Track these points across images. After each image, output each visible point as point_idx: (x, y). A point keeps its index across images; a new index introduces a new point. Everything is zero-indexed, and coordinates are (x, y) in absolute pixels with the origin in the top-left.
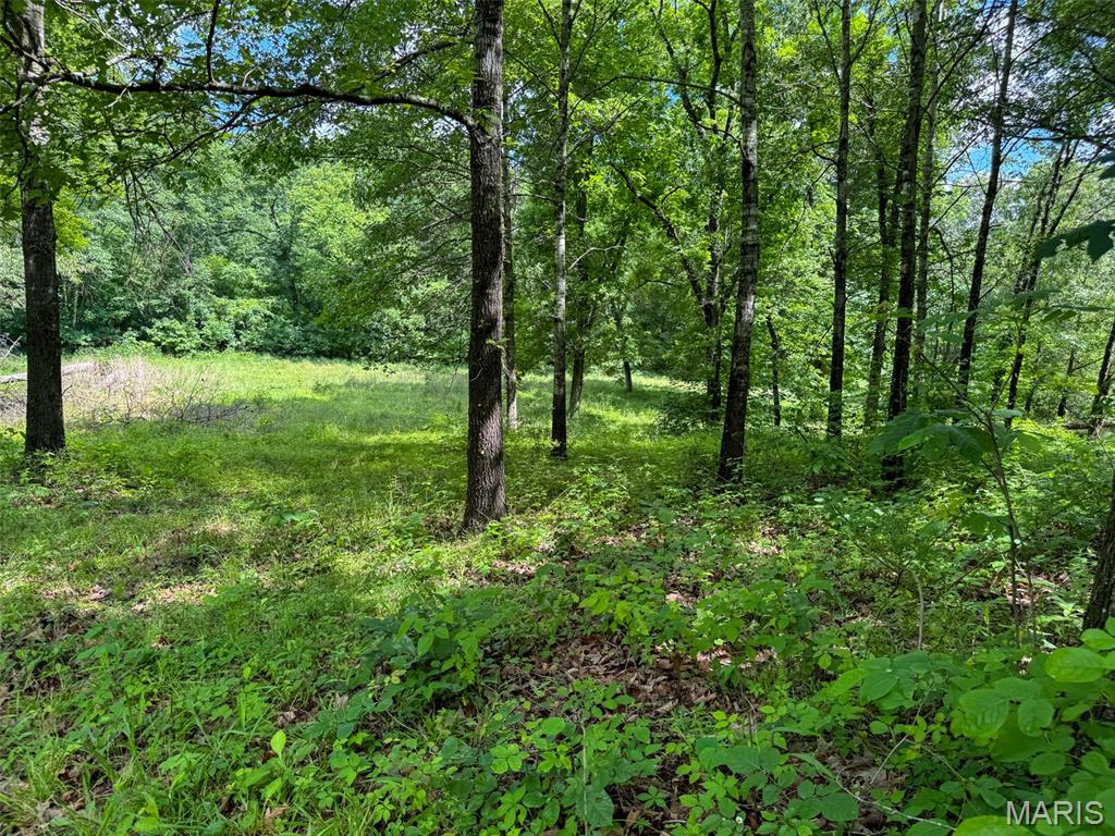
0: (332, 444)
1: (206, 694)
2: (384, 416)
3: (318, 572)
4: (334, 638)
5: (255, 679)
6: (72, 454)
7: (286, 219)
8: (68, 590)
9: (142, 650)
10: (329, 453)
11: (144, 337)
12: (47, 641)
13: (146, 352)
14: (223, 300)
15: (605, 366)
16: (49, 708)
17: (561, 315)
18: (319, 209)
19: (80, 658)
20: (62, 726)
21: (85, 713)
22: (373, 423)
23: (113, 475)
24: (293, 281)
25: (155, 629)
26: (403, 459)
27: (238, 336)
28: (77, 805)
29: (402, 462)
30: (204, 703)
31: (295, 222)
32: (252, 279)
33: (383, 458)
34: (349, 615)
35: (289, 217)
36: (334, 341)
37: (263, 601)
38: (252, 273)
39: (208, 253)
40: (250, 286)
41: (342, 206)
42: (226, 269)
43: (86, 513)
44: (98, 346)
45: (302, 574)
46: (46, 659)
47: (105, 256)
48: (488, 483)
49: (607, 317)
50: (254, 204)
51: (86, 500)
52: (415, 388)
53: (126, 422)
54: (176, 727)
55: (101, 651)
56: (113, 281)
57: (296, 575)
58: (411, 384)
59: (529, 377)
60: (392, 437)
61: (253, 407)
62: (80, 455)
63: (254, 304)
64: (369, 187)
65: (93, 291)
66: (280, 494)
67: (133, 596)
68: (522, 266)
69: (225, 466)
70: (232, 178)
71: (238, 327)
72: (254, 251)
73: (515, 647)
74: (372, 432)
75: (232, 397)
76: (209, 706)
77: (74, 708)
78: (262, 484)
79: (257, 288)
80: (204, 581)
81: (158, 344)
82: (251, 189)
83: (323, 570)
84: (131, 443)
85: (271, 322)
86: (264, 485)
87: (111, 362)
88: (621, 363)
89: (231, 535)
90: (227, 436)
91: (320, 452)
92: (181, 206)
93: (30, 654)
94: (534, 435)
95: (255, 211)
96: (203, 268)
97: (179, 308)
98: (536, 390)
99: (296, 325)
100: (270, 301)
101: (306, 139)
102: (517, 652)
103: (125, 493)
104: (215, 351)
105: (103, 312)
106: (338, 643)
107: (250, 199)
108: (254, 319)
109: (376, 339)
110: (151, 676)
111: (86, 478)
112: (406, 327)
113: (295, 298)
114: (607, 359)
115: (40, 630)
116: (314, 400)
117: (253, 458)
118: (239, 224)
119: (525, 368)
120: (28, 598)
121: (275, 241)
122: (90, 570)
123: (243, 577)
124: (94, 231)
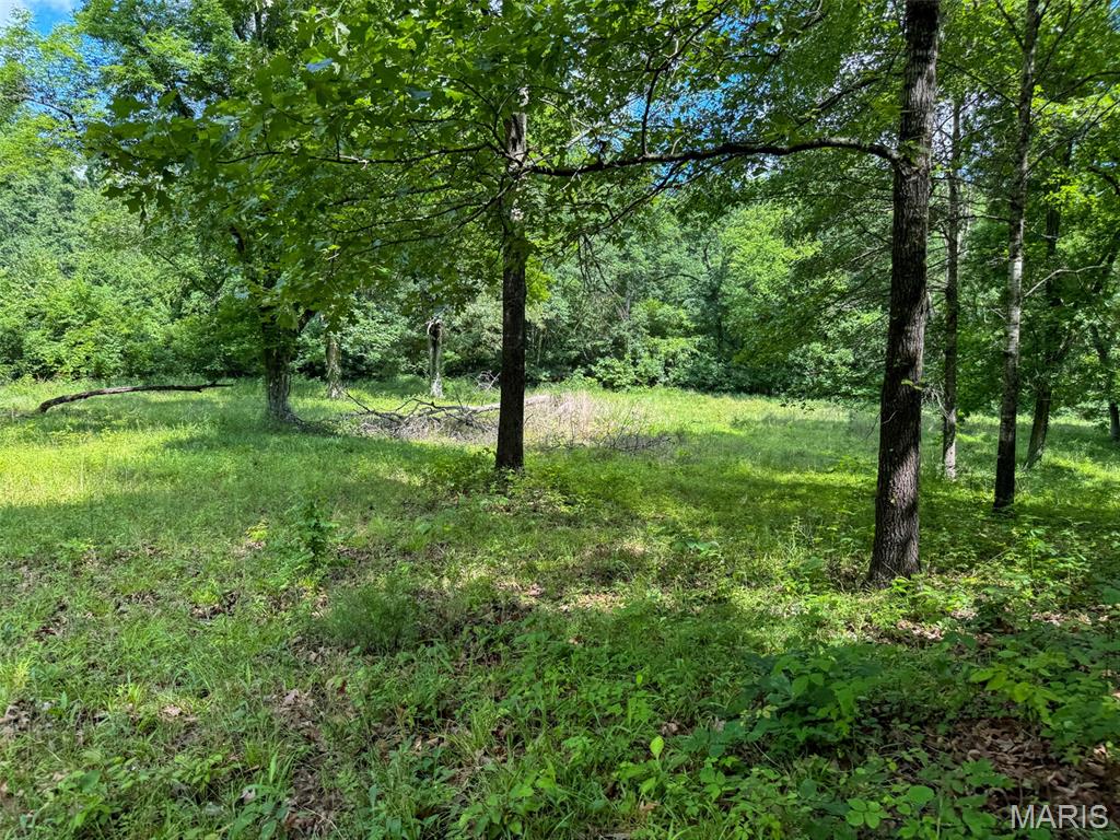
0: (743, 480)
1: (604, 691)
2: (801, 454)
3: (715, 601)
4: (720, 665)
5: (646, 687)
6: (527, 472)
7: (716, 261)
8: (515, 584)
9: (561, 643)
10: (739, 487)
11: (590, 374)
12: (496, 623)
13: (590, 387)
14: (657, 340)
15: (1082, 408)
16: (491, 677)
17: (1012, 349)
18: (749, 248)
19: (517, 640)
20: (499, 693)
21: (515, 686)
22: (788, 461)
23: (556, 491)
24: (720, 320)
25: (574, 627)
26: (816, 500)
27: (667, 373)
28: (502, 758)
29: (814, 504)
30: (603, 698)
31: (726, 263)
32: (682, 319)
33: (793, 497)
34: (738, 647)
35: (720, 259)
36: (755, 377)
37: (662, 619)
38: (682, 313)
39: (645, 297)
40: (680, 326)
41: (772, 243)
42: (660, 311)
43: (533, 522)
44: (554, 381)
45: (701, 601)
46: (493, 637)
47: (563, 304)
48: (898, 535)
49: (1086, 348)
50: (689, 249)
51: (535, 511)
52: (836, 426)
53: (570, 447)
54: (579, 714)
55: (531, 638)
56: (569, 325)
57: (695, 601)
58: (833, 422)
59: (975, 418)
60: (807, 476)
61: (675, 439)
62: (533, 474)
63: (682, 342)
64: (798, 224)
65: (554, 335)
66: (690, 524)
67: (561, 597)
68: (973, 293)
69: (646, 492)
70: (669, 227)
71: (668, 364)
72: (686, 293)
73: (907, 714)
74: (786, 470)
75: (657, 429)
76: (606, 702)
77: (508, 681)
78: (676, 512)
79: (687, 327)
80: (616, 594)
81: (600, 380)
82: (686, 236)
83: (720, 600)
84: (572, 465)
85: (697, 359)
86: (677, 512)
87: (563, 395)
88: (1106, 405)
89: (644, 556)
90: (650, 465)
91: (732, 486)
92: (626, 257)
93: (483, 632)
94: (974, 485)
95: (689, 256)
96: (640, 312)
97: (619, 347)
98: (983, 434)
99: (719, 361)
100: (697, 340)
101: (737, 185)
102: (909, 718)
103: (564, 509)
104: (646, 387)
105: (559, 353)
106: (725, 671)
107: (685, 245)
108: (682, 357)
109: (798, 374)
110: (566, 667)
111: (536, 493)
112: (831, 362)
113: (720, 336)
114: (1085, 399)
115: (492, 613)
116: (731, 435)
117: (670, 487)
118: (675, 268)
119: (970, 407)
120: (486, 587)
121: (705, 283)
122: (532, 570)
123: (648, 595)
124: (557, 283)
